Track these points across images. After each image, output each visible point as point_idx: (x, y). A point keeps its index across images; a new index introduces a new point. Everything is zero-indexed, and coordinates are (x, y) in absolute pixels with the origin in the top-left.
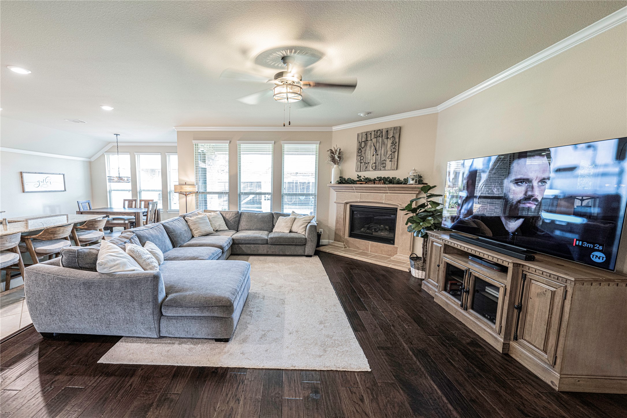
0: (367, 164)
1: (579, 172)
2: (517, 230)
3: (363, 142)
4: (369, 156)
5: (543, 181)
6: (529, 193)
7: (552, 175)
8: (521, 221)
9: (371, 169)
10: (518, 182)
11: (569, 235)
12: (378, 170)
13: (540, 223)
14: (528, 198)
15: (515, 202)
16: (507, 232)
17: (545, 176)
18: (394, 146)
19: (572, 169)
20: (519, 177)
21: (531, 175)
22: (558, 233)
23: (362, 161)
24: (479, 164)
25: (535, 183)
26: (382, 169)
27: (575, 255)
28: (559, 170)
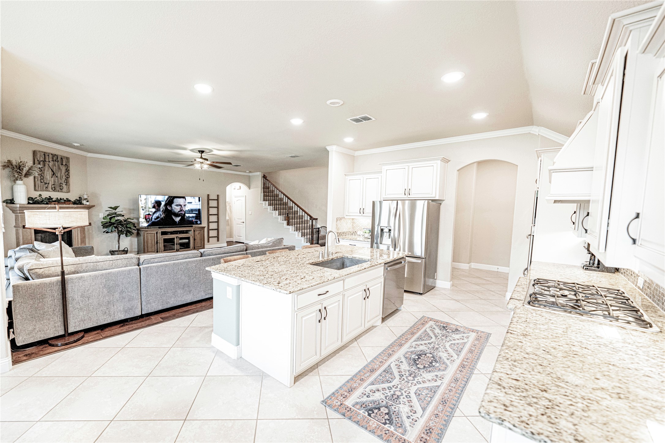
0: (47, 184)
1: (192, 203)
2: (179, 220)
3: (41, 161)
4: (48, 177)
5: (185, 205)
6: (181, 209)
7: (187, 204)
8: (180, 217)
9: (51, 190)
10: (177, 205)
11: (193, 219)
12: (56, 191)
13: (186, 217)
14: (181, 210)
15: (177, 212)
16: (176, 222)
17: (185, 204)
18: (67, 173)
19: (191, 203)
20: (177, 204)
21: (181, 204)
22: (190, 219)
23: (42, 181)
24: (160, 198)
25: (183, 206)
26: (60, 190)
27: (195, 223)
28: (188, 203)
